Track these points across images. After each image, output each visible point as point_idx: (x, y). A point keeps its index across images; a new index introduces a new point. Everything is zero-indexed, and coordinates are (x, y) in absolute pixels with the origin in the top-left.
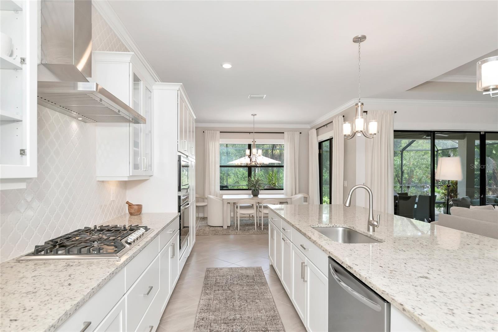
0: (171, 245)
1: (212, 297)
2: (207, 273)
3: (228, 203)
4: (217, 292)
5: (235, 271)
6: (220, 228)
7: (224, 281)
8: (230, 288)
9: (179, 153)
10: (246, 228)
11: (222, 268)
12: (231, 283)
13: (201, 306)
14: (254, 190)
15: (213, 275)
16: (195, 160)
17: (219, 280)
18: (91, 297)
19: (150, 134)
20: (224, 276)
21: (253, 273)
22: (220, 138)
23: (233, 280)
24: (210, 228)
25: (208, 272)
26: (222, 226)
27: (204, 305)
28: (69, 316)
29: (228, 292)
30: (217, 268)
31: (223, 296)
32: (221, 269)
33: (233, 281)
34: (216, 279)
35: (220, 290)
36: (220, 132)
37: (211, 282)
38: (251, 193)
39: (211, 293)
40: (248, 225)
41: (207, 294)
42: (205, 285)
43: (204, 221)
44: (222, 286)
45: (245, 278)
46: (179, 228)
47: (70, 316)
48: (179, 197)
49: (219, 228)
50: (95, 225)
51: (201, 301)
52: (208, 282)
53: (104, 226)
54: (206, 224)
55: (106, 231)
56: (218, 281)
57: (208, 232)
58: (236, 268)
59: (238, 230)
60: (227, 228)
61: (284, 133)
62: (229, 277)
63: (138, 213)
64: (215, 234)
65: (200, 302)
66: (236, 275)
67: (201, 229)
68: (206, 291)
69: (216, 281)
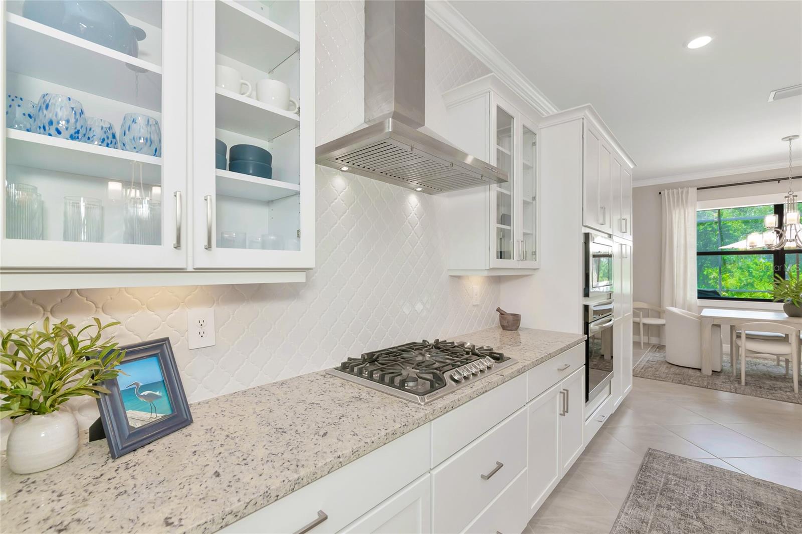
0: (561, 392)
1: (651, 518)
2: (646, 459)
3: (713, 325)
4: (665, 510)
5: (721, 478)
6: (694, 371)
7: (686, 492)
8: (700, 514)
9: (586, 228)
10: (764, 383)
11: (686, 459)
12: (704, 502)
13: (621, 528)
14: (793, 303)
15: (661, 468)
16: (632, 242)
17: (674, 485)
18: (332, 472)
19: (534, 202)
20: (689, 480)
21: (776, 501)
22: (698, 201)
23: (714, 499)
24: (671, 367)
25: (651, 459)
26: (700, 369)
27: (626, 527)
28: (273, 499)
29: (695, 523)
30: (674, 456)
31: (679, 528)
32: (683, 461)
33: (714, 501)
34: (667, 479)
35: (674, 509)
36: (698, 189)
37: (654, 482)
38: (783, 309)
39: (649, 506)
40: (771, 376)
41: (640, 507)
42: (639, 483)
43: (659, 352)
44: (679, 502)
45: (751, 507)
46: (585, 363)
47: (276, 500)
48: (586, 308)
49: (691, 371)
50: (437, 338)
51: (623, 516)
52: (647, 480)
53: (447, 342)
54: (662, 359)
55: (441, 351)
56: (672, 487)
57: (664, 375)
58: (723, 472)
59: (740, 383)
60: (712, 374)
62: (703, 488)
63: (514, 328)
64: (680, 382)
65: (619, 517)
66: (724, 489)
67: (649, 367)
68: (639, 500)
69: (665, 484)
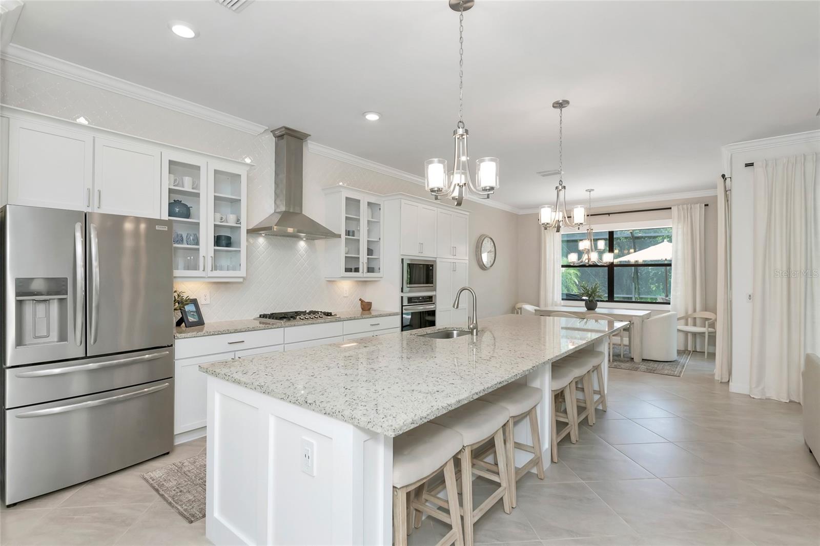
9: (403, 256)
14: (590, 301)
19: (380, 241)
46: (400, 326)
48: (402, 298)
61: (671, 208)
63: (367, 309)
